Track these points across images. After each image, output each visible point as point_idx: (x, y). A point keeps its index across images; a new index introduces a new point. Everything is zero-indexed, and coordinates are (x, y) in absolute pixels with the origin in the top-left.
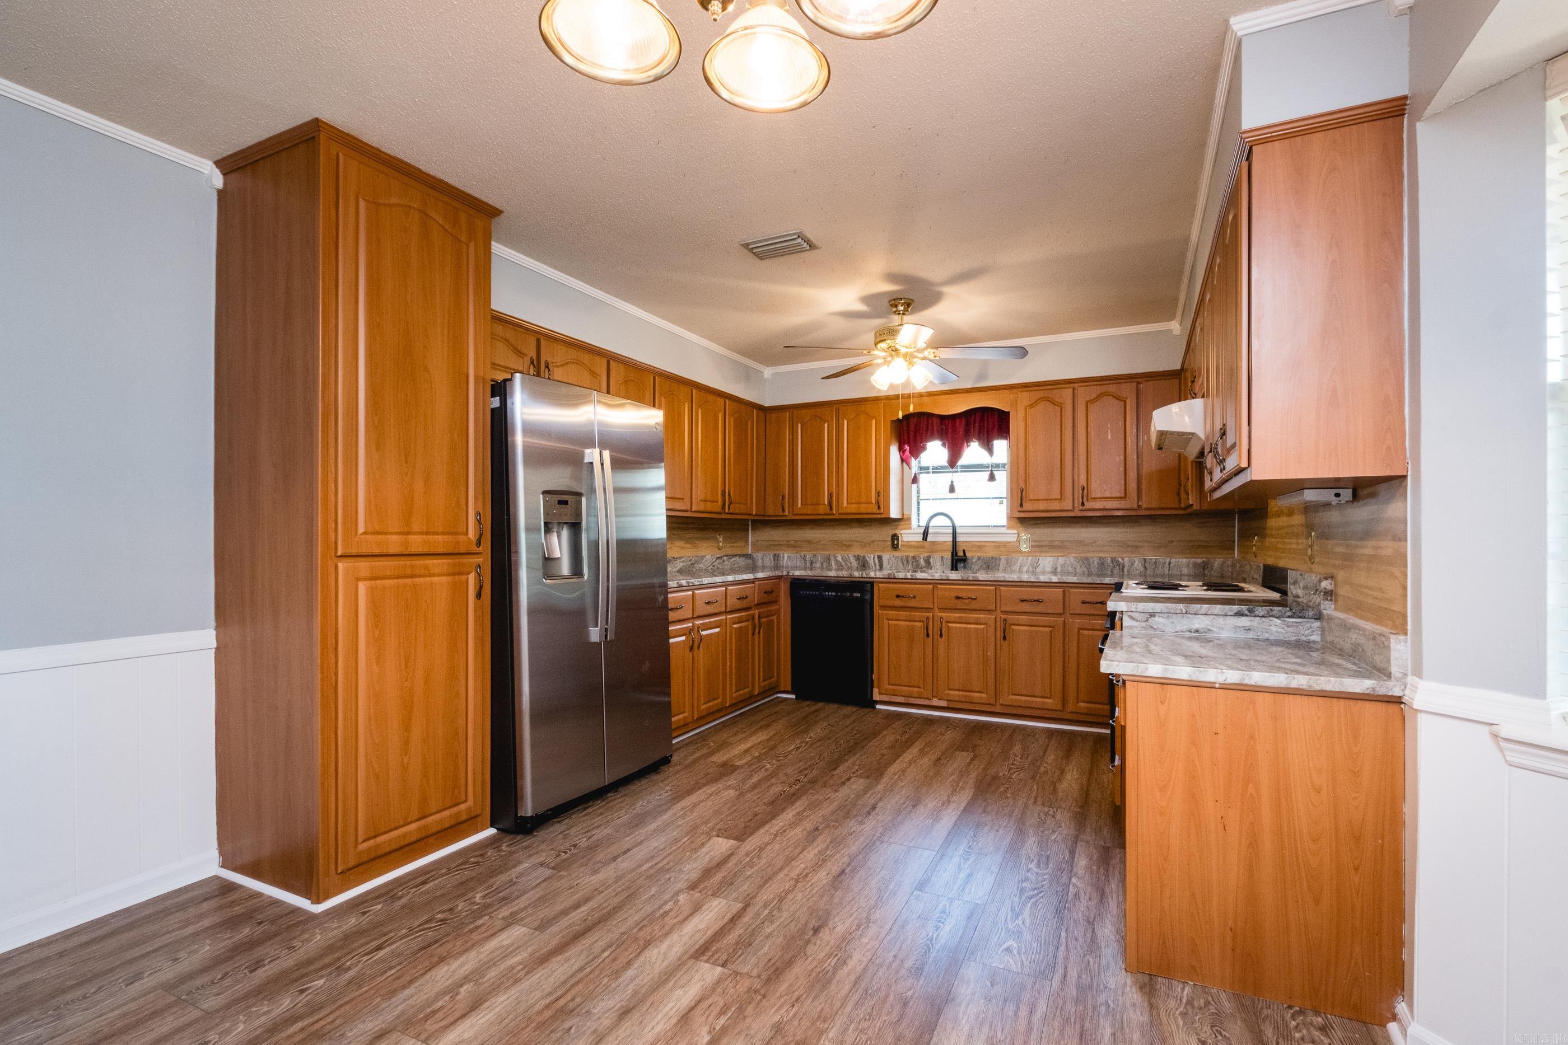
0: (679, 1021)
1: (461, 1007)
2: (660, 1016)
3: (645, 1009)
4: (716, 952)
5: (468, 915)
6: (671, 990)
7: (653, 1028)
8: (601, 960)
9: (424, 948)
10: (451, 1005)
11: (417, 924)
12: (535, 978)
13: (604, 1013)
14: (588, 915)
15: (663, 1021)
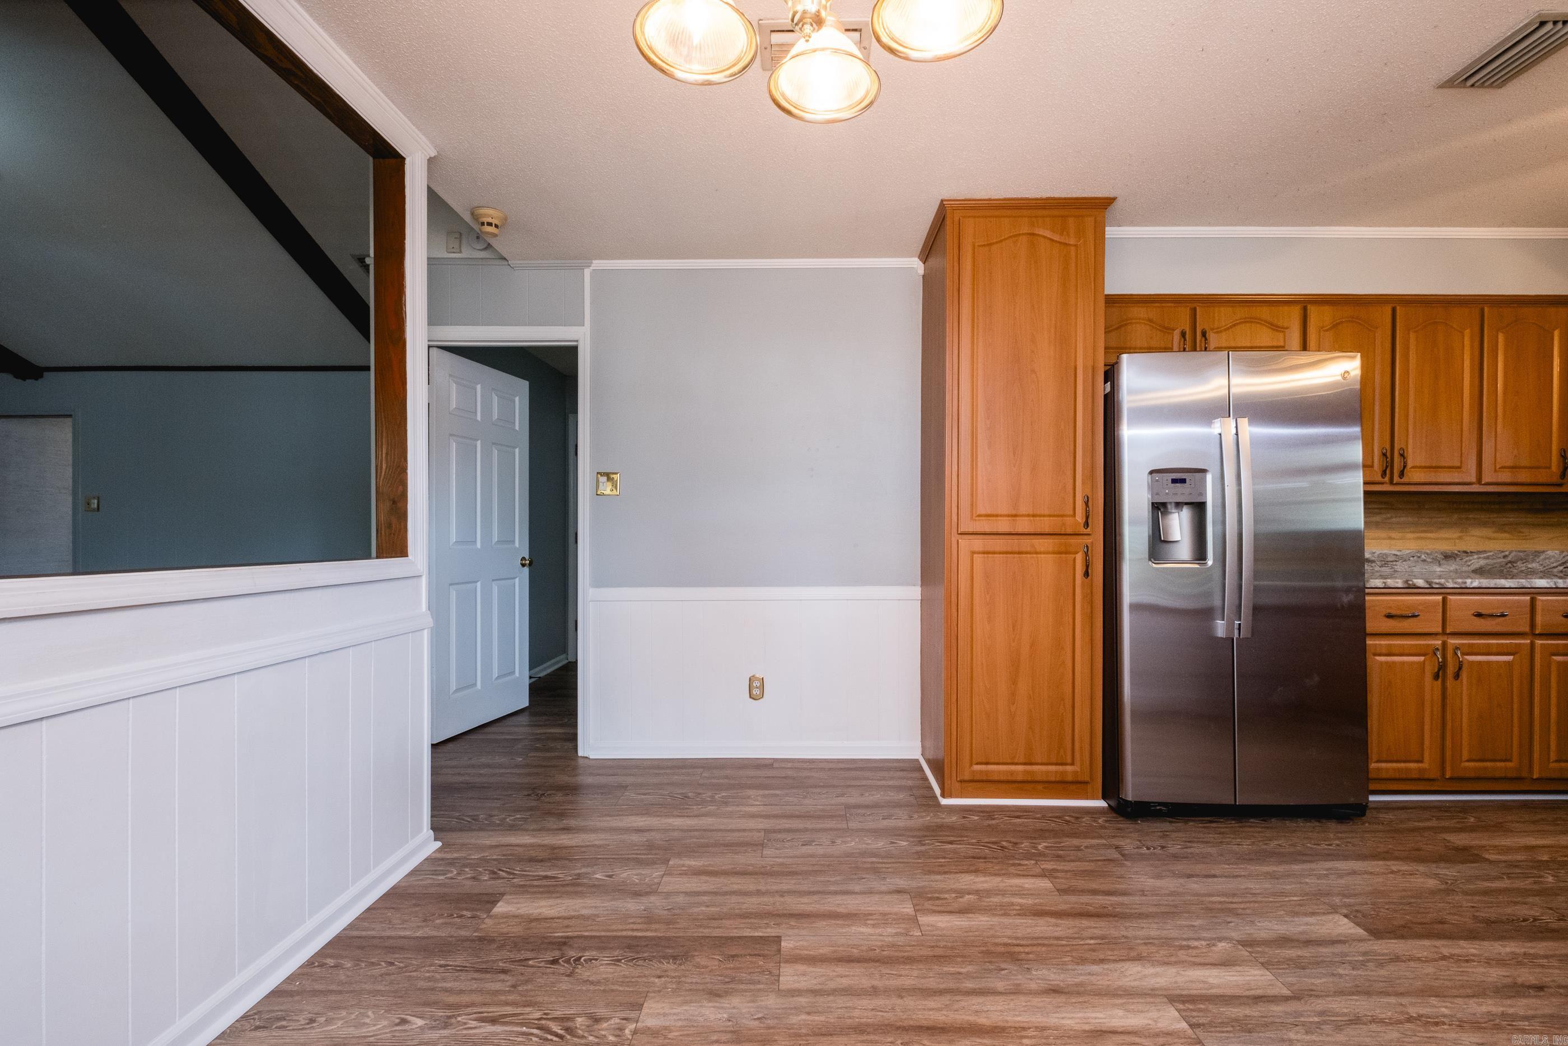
0: (1092, 1031)
1: (955, 906)
2: (1080, 1015)
3: (1074, 1001)
4: (1200, 1010)
5: (1022, 853)
6: (1114, 1006)
7: (1063, 1018)
8: (1082, 943)
9: (974, 858)
10: (950, 901)
11: (986, 840)
12: (1018, 921)
13: (1038, 979)
14: (1112, 905)
15: (1078, 1021)
